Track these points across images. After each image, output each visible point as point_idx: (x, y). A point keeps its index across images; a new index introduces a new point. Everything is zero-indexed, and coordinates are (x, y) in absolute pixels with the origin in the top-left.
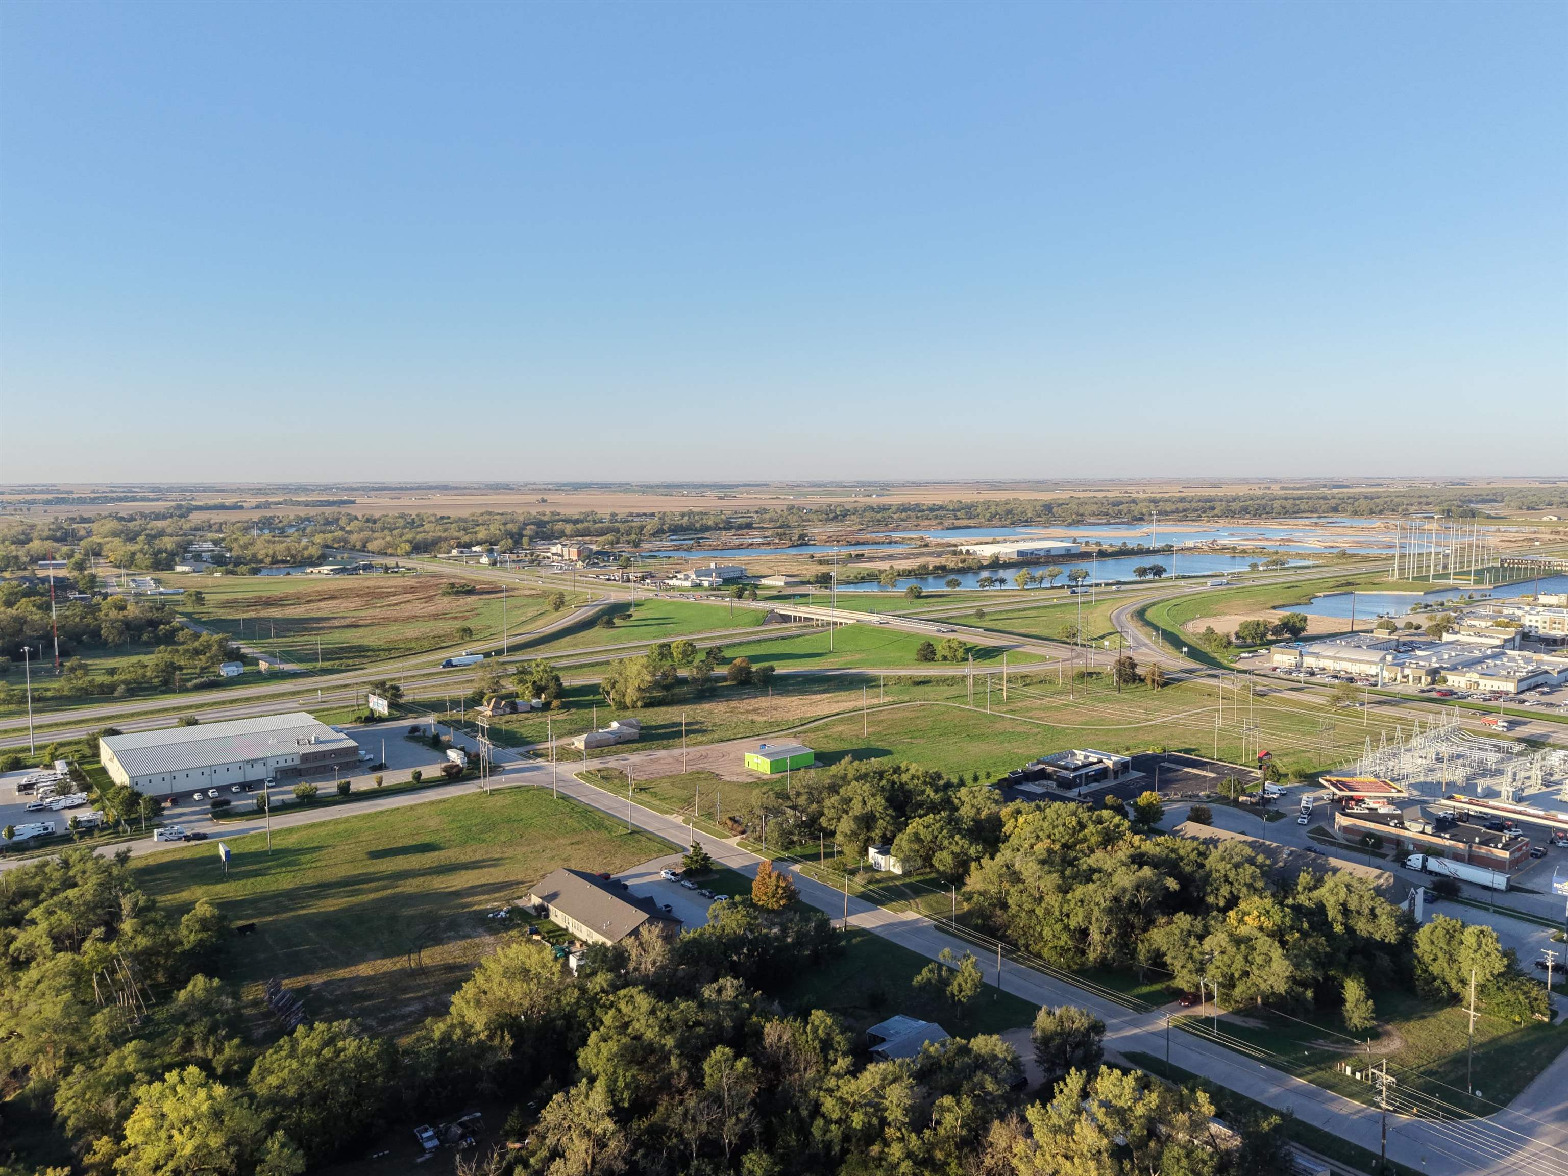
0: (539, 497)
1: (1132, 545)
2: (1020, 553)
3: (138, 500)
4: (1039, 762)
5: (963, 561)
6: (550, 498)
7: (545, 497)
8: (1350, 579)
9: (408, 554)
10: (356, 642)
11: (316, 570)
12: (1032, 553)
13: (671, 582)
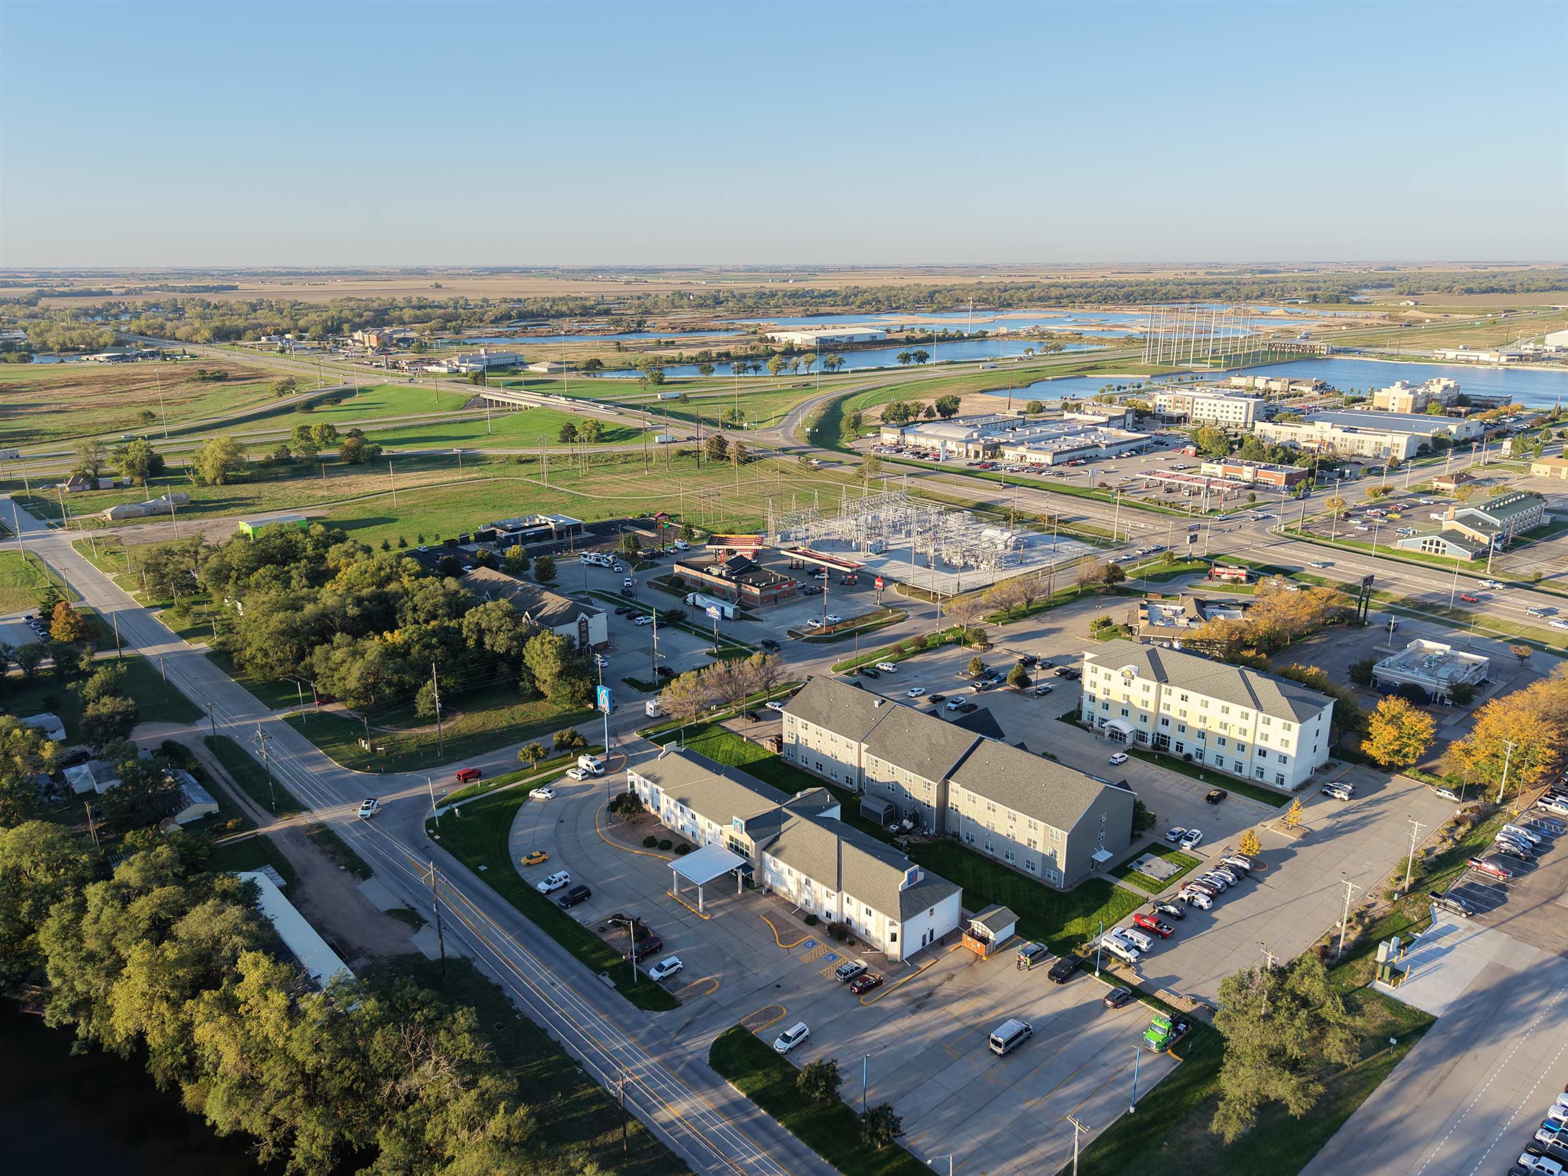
0: (433, 282)
1: (952, 331)
2: (822, 340)
3: (10, 286)
4: (492, 525)
5: (753, 348)
6: (444, 283)
7: (439, 282)
8: (1099, 364)
9: (208, 341)
10: (36, 427)
11: (92, 358)
12: (832, 340)
13: (430, 369)
